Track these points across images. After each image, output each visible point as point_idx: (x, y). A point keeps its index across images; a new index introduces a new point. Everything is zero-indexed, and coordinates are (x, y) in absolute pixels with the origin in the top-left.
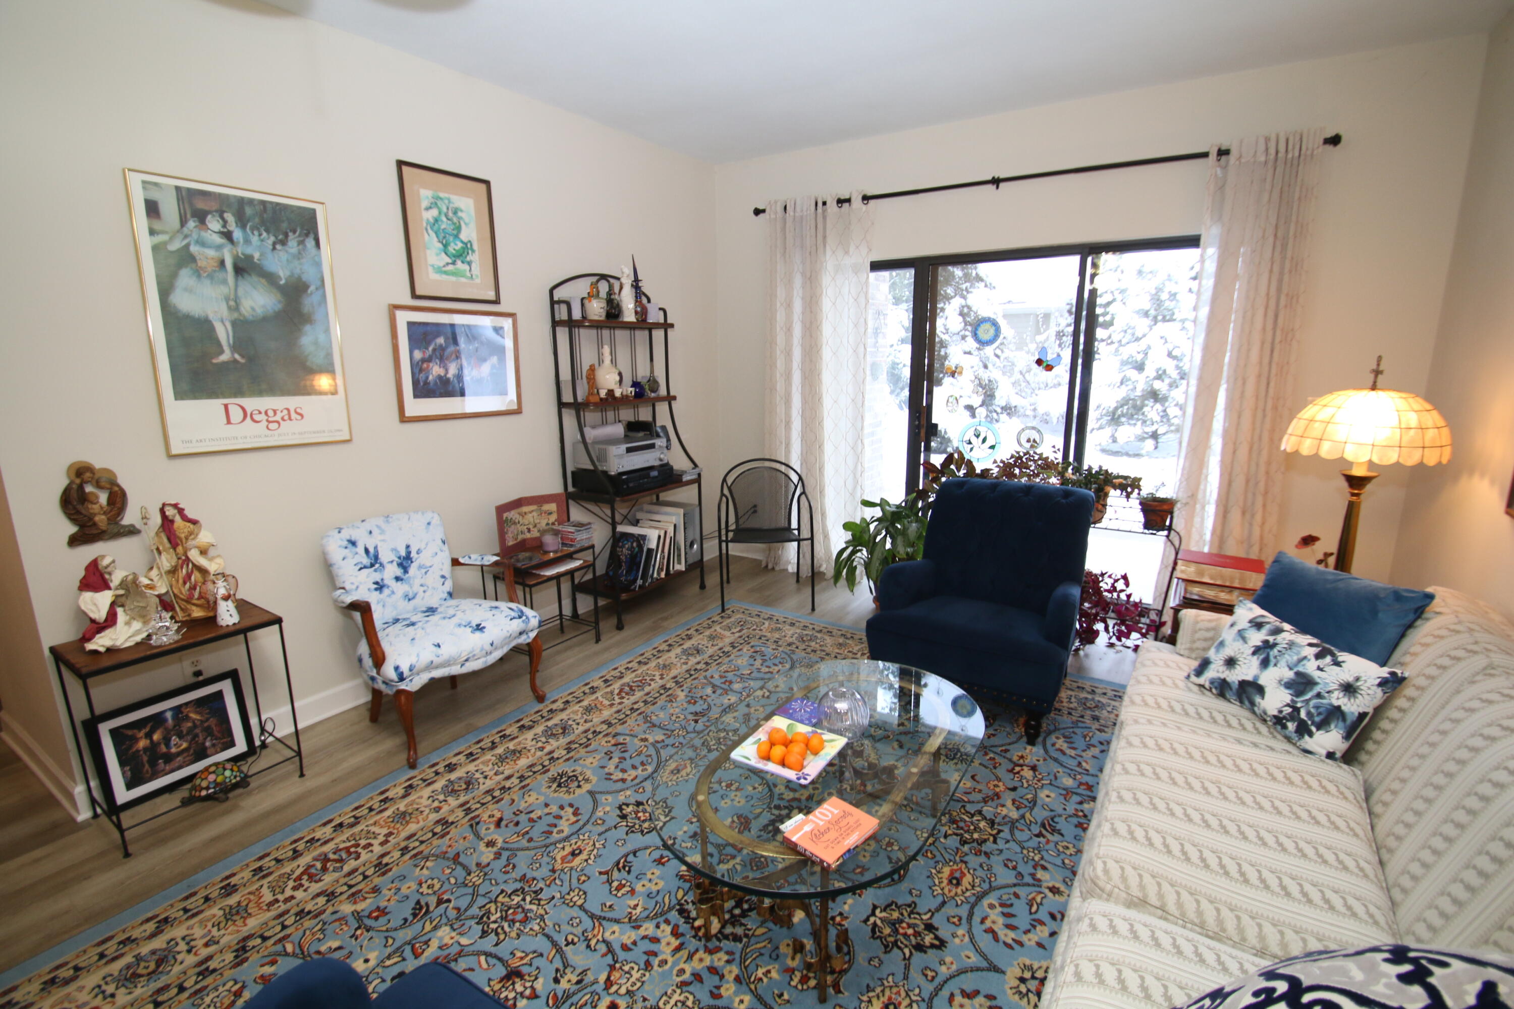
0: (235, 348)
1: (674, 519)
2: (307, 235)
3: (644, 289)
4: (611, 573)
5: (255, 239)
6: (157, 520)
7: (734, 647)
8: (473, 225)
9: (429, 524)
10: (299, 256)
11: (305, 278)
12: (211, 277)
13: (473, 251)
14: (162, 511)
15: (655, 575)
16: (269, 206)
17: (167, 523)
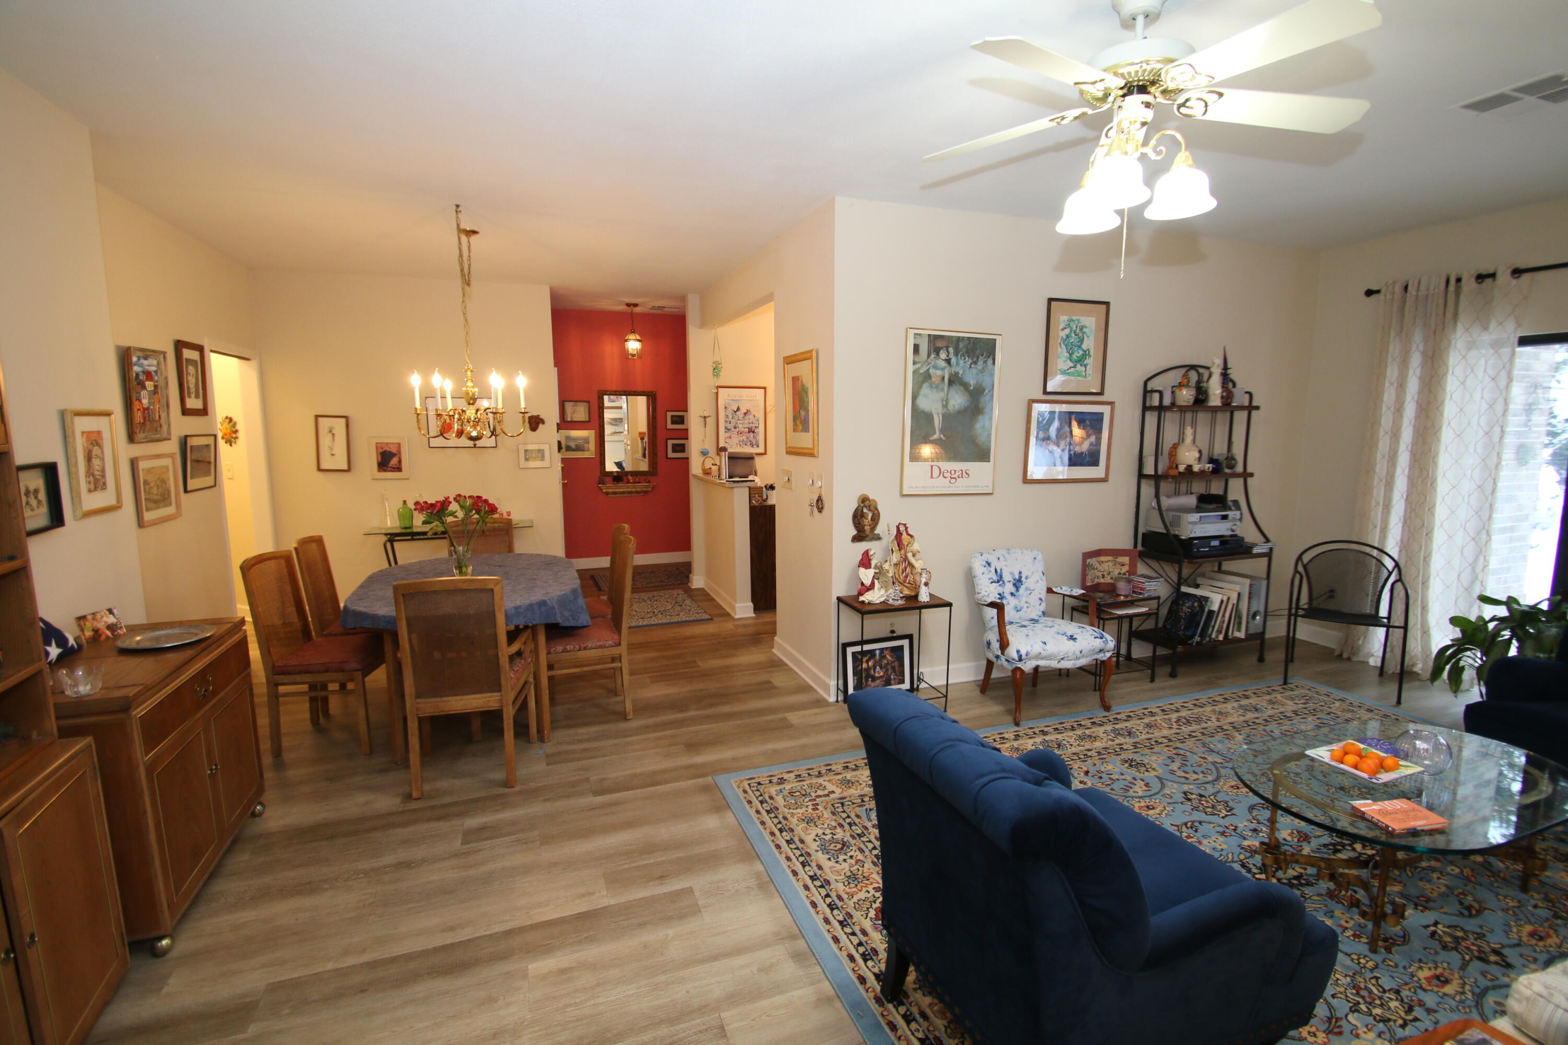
0: (941, 431)
1: (1238, 588)
2: (989, 357)
3: (1233, 377)
4: (1168, 626)
5: (961, 362)
6: (895, 532)
7: (1297, 715)
8: (1092, 337)
9: (1035, 558)
10: (982, 371)
11: (984, 384)
12: (937, 387)
13: (1090, 356)
14: (898, 528)
15: (1213, 636)
16: (972, 340)
17: (899, 533)
